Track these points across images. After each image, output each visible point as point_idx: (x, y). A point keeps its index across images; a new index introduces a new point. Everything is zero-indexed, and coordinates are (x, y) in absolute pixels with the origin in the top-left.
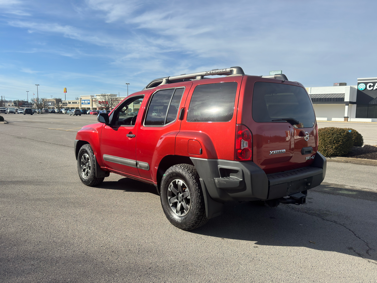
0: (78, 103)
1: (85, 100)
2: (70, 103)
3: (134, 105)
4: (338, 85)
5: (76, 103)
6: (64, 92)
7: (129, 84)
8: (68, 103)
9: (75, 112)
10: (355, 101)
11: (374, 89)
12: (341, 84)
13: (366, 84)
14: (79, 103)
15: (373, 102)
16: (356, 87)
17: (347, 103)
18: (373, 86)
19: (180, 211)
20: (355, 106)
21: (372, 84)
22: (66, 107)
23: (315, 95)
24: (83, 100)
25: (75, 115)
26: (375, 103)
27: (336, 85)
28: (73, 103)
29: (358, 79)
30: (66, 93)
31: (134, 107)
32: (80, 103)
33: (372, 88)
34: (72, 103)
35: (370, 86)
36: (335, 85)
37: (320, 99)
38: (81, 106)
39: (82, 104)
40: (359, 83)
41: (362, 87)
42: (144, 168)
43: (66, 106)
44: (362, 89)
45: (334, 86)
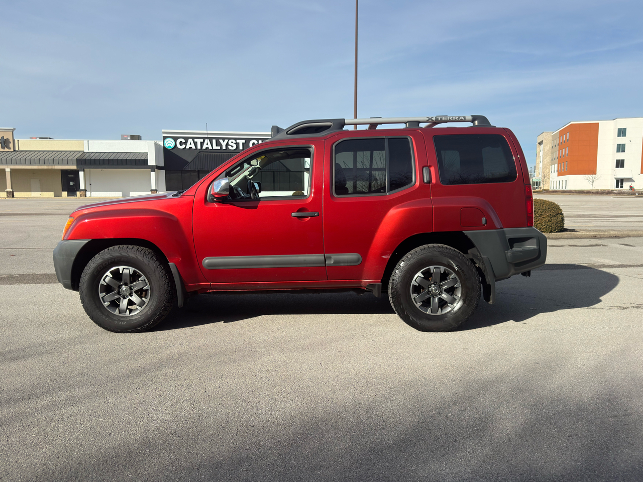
4: (129, 138)
10: (162, 164)
11: (187, 147)
12: (133, 138)
13: (175, 139)
15: (189, 168)
16: (161, 143)
17: (153, 168)
18: (186, 143)
19: (439, 307)
20: (163, 172)
21: (183, 141)
23: (98, 154)
26: (192, 168)
27: (126, 139)
29: (163, 131)
33: (183, 146)
35: (181, 143)
36: (124, 138)
37: (109, 160)
40: (165, 138)
41: (170, 144)
42: (343, 262)
44: (170, 146)
45: (122, 139)
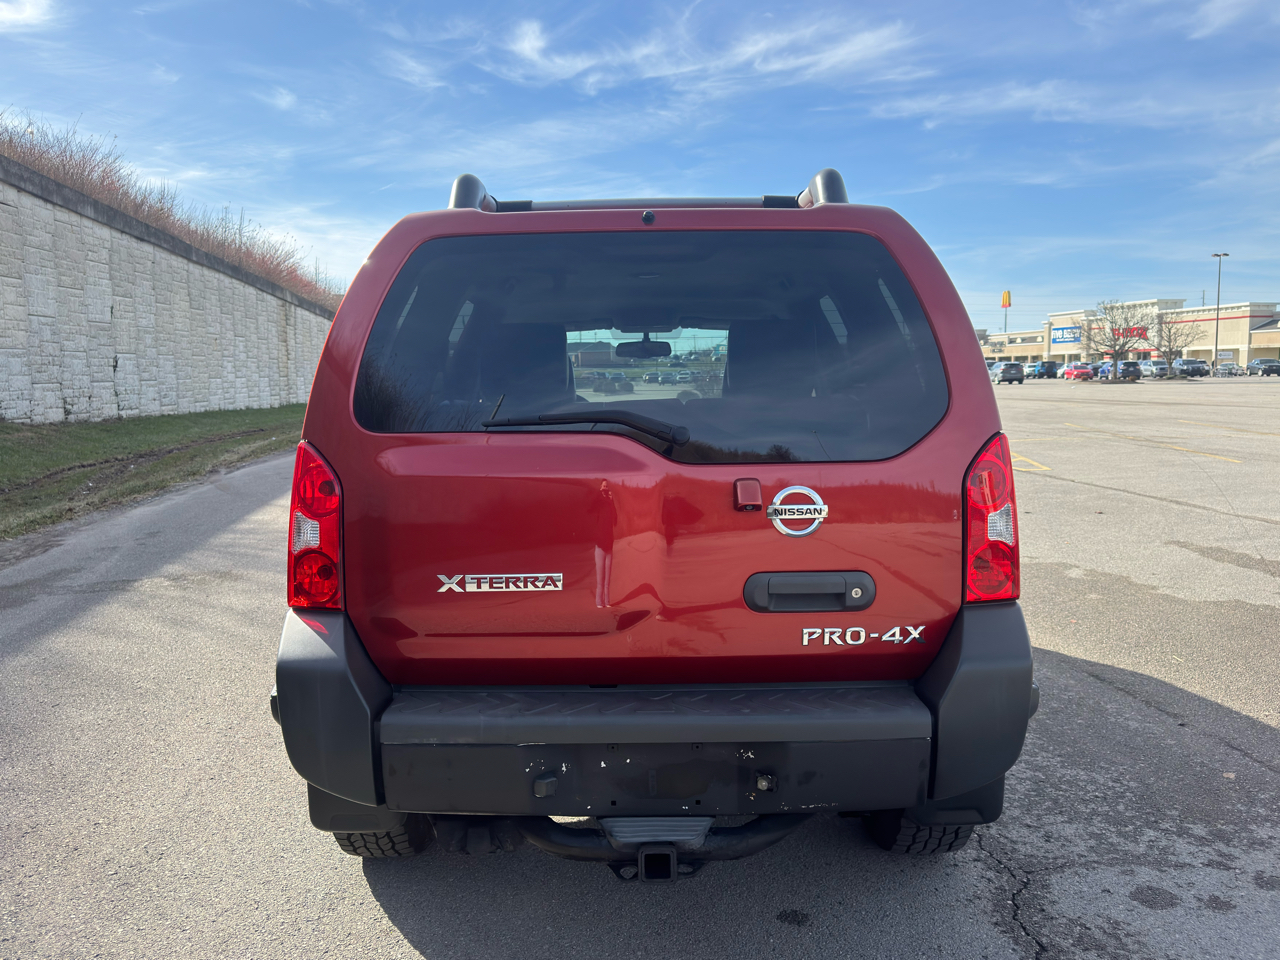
0: (1039, 339)
1: (1063, 329)
2: (1012, 341)
3: (1250, 335)
5: (1033, 339)
6: (1004, 306)
7: (1227, 255)
8: (1006, 341)
9: (1004, 372)
14: (1043, 338)
22: (1002, 355)
24: (1058, 329)
25: (1003, 381)
28: (1023, 340)
30: (1009, 308)
31: (1250, 343)
32: (1046, 340)
34: (1019, 340)
38: (1049, 351)
39: (1054, 341)
43: (1000, 351)
